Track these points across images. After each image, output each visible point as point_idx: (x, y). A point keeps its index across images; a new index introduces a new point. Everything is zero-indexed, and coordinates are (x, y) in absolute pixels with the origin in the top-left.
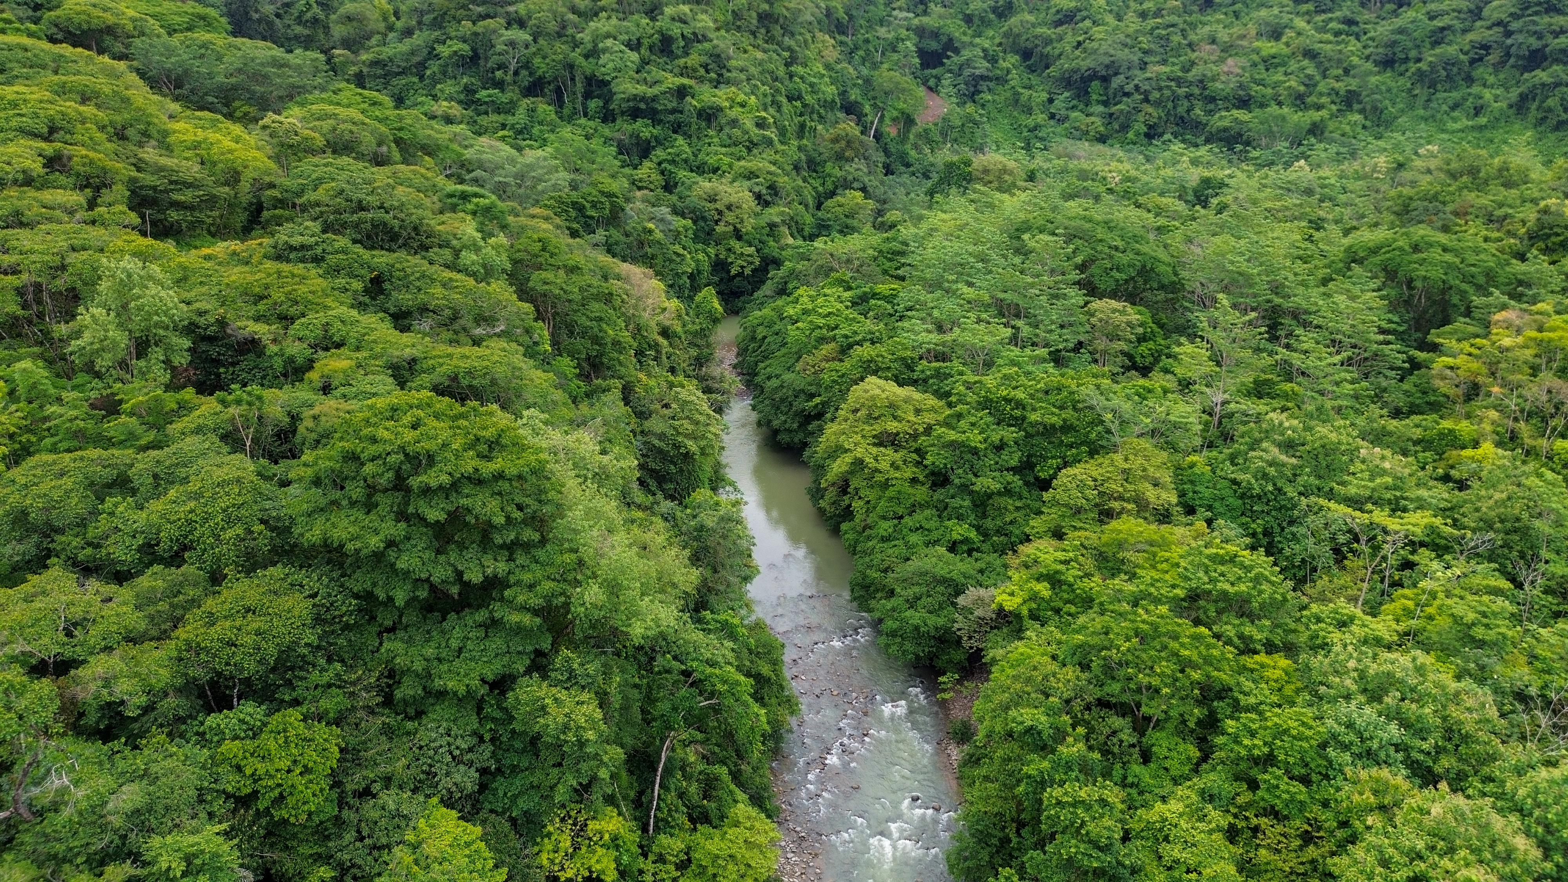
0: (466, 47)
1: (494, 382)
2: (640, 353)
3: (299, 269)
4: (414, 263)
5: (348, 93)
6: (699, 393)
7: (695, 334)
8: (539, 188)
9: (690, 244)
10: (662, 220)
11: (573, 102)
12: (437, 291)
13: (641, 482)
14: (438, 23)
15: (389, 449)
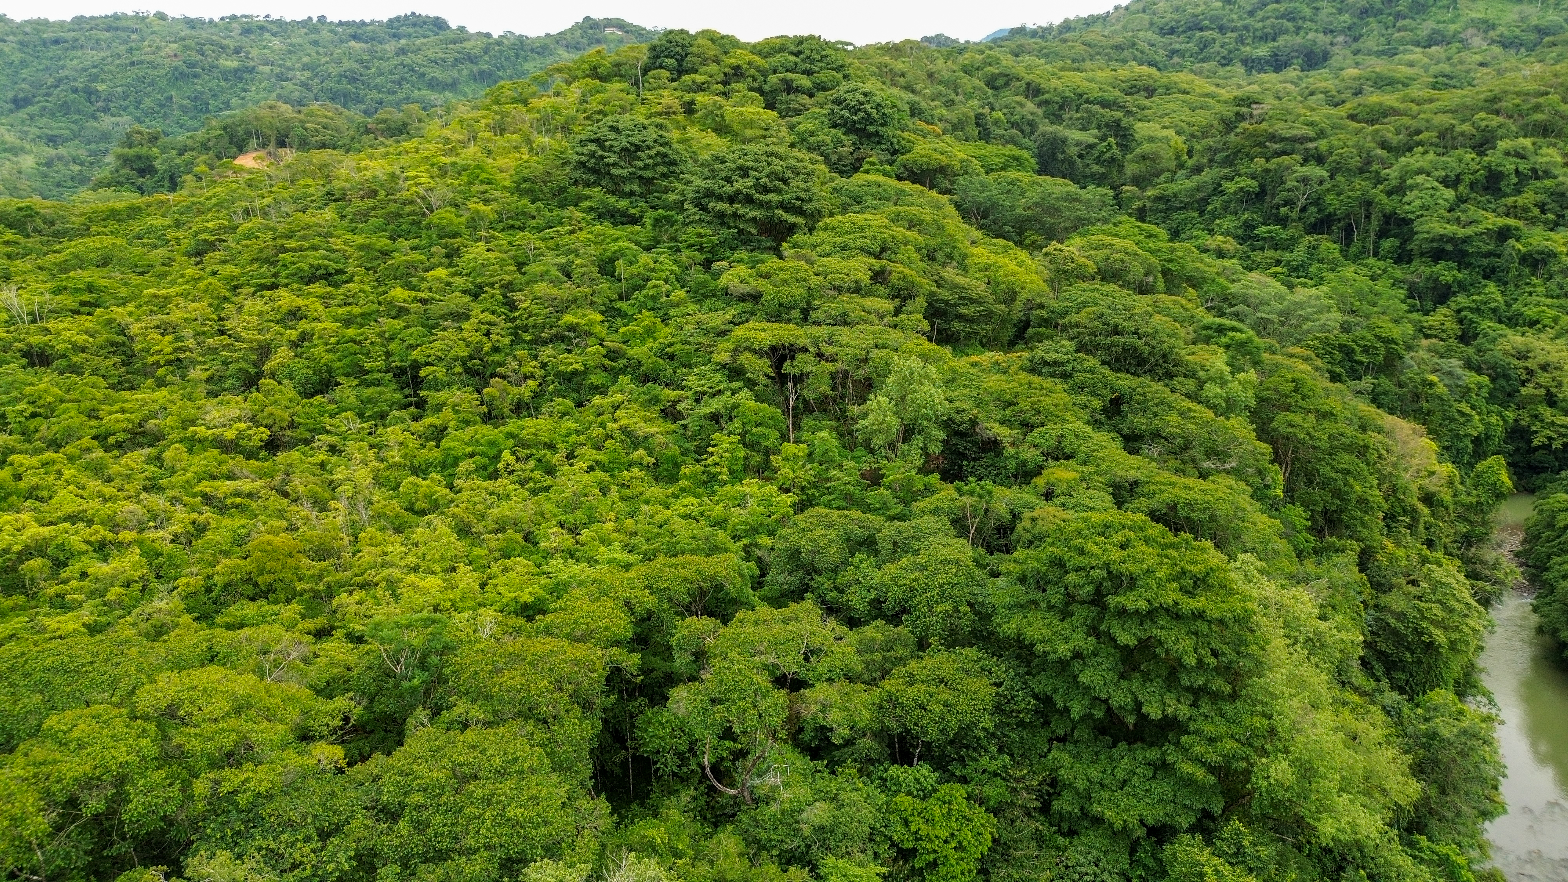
0: (1255, 184)
1: (1213, 518)
2: (1390, 518)
3: (1048, 382)
4: (1156, 389)
5: (1127, 226)
6: (1461, 577)
7: (1469, 507)
8: (1305, 327)
9: (1482, 403)
10: (1450, 374)
11: (1363, 240)
12: (1173, 418)
13: (1364, 662)
14: (1229, 161)
15: (1094, 563)
